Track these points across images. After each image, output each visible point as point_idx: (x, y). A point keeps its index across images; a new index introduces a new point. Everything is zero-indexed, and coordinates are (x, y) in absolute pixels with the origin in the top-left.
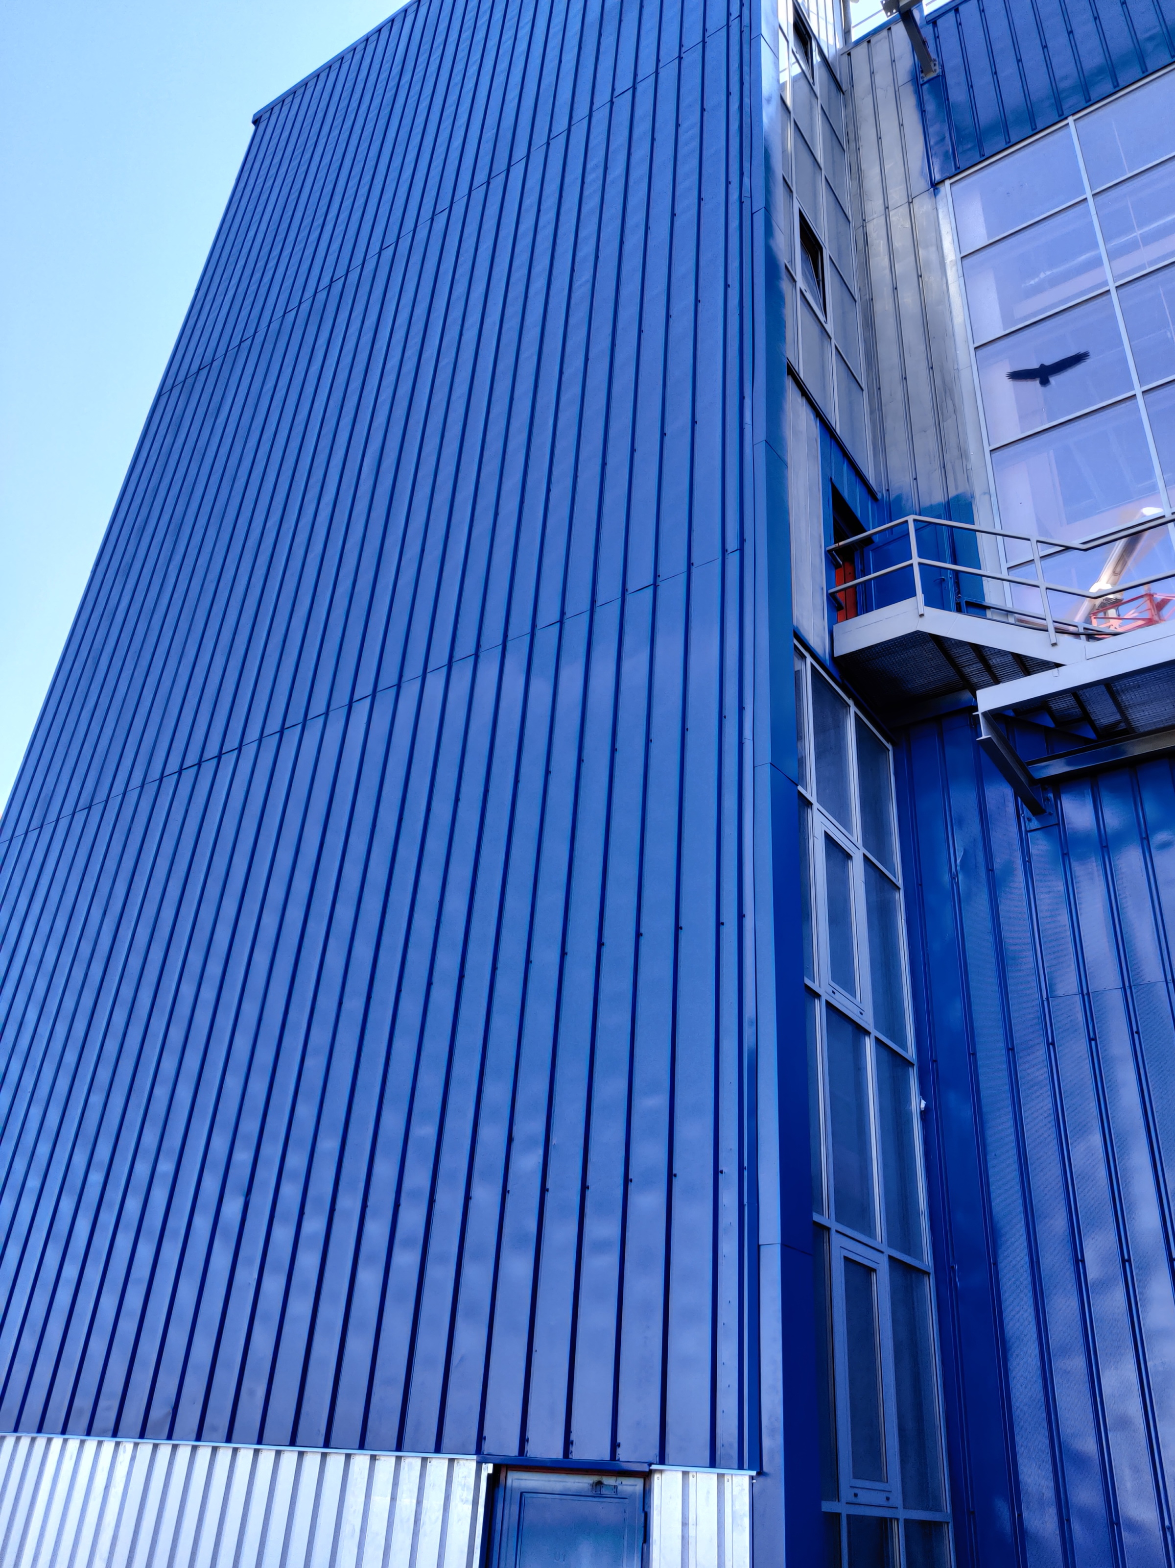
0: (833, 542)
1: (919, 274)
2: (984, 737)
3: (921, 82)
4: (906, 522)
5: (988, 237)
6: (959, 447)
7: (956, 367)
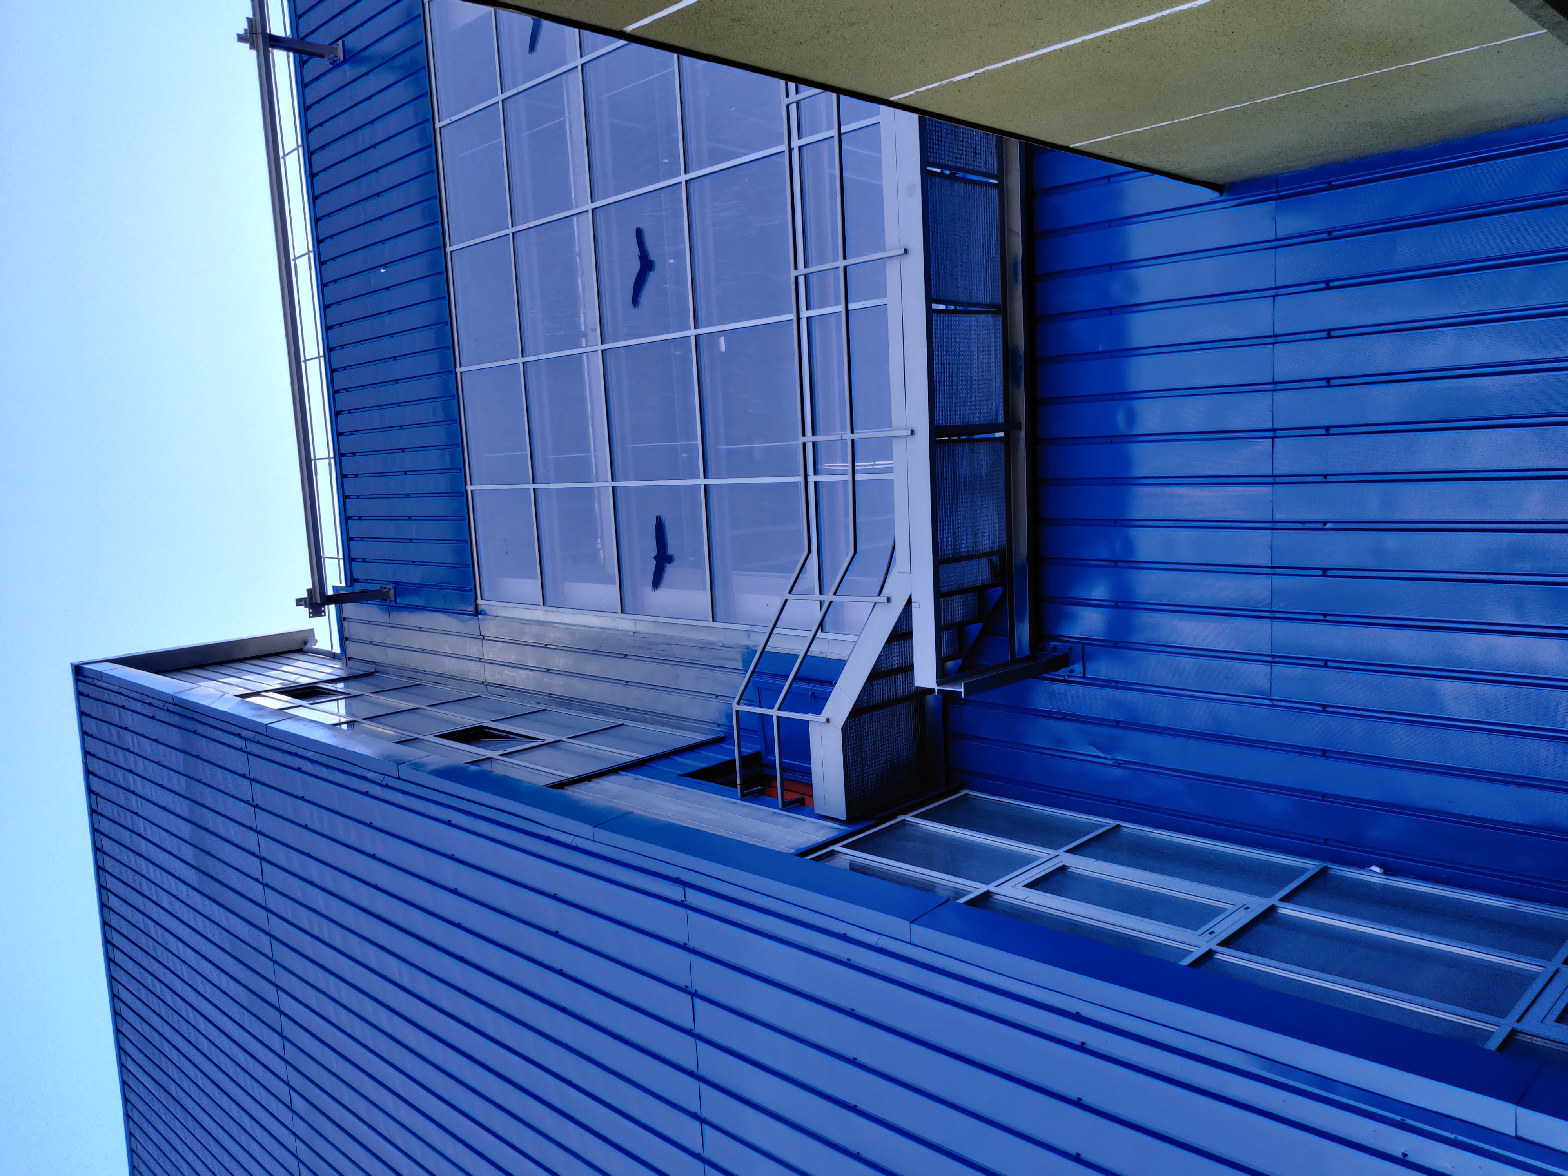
0: (735, 789)
1: (543, 646)
2: (962, 690)
3: (394, 603)
4: (737, 711)
5: (535, 579)
6: (701, 648)
7: (631, 634)
